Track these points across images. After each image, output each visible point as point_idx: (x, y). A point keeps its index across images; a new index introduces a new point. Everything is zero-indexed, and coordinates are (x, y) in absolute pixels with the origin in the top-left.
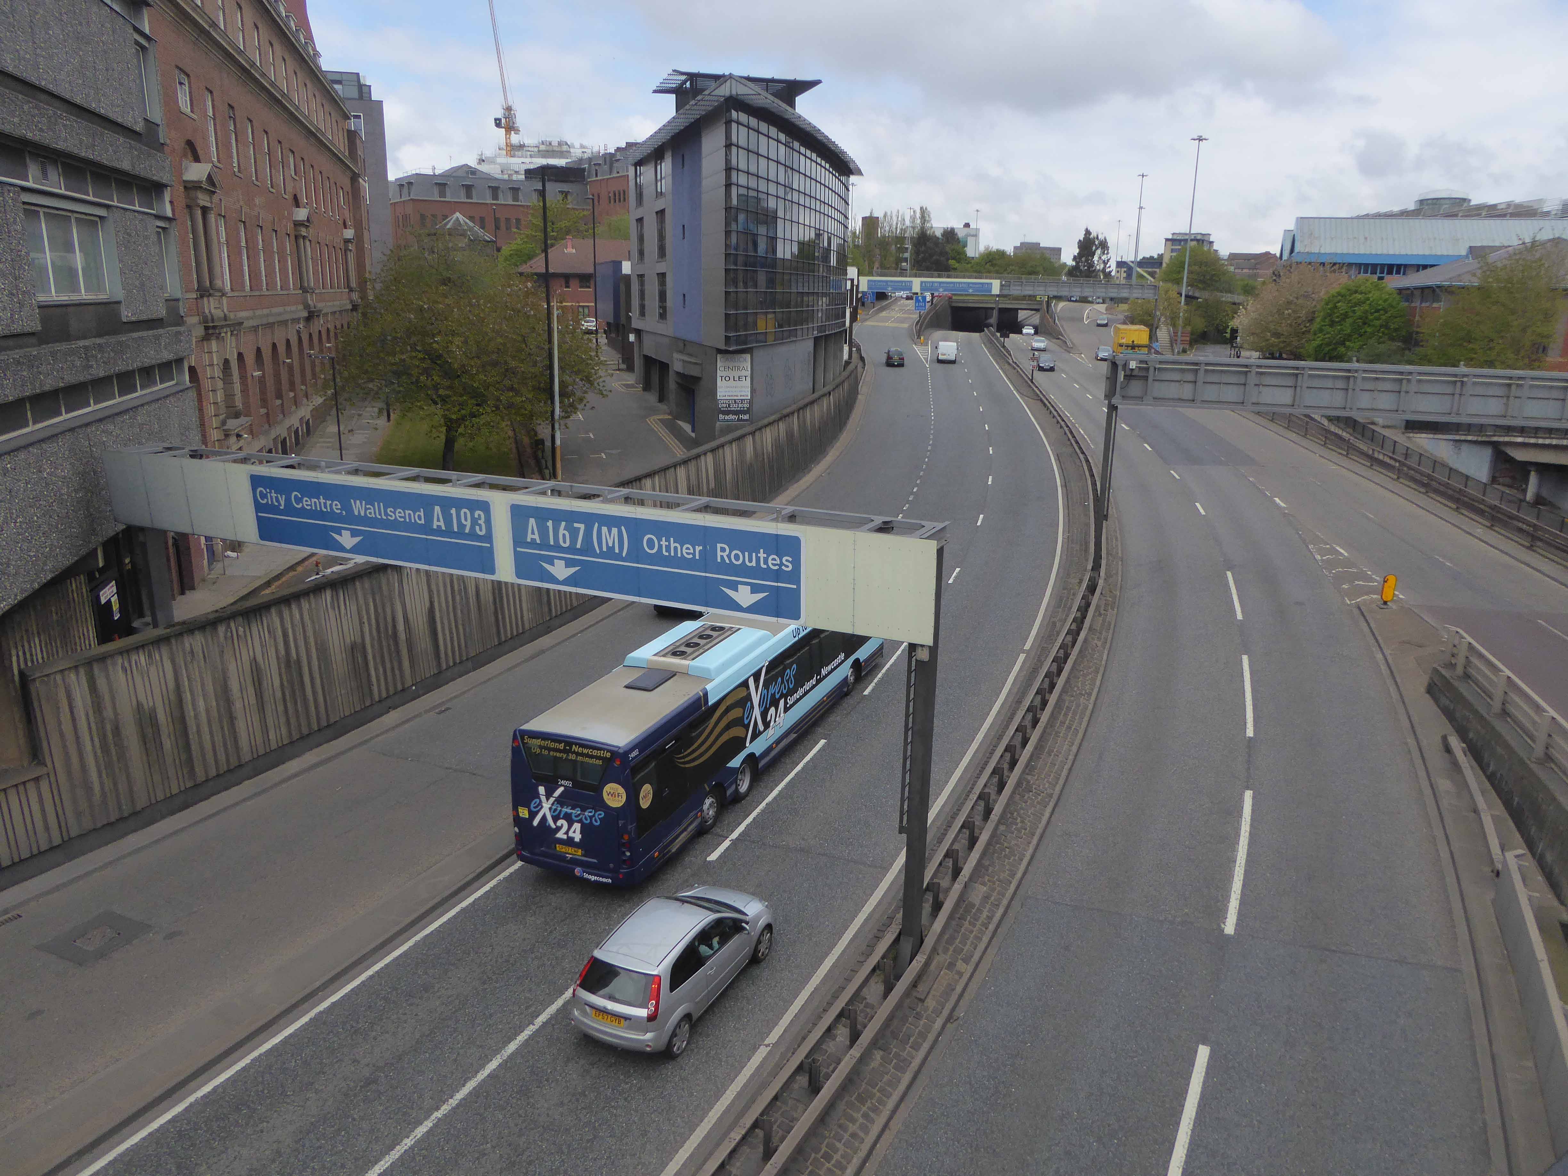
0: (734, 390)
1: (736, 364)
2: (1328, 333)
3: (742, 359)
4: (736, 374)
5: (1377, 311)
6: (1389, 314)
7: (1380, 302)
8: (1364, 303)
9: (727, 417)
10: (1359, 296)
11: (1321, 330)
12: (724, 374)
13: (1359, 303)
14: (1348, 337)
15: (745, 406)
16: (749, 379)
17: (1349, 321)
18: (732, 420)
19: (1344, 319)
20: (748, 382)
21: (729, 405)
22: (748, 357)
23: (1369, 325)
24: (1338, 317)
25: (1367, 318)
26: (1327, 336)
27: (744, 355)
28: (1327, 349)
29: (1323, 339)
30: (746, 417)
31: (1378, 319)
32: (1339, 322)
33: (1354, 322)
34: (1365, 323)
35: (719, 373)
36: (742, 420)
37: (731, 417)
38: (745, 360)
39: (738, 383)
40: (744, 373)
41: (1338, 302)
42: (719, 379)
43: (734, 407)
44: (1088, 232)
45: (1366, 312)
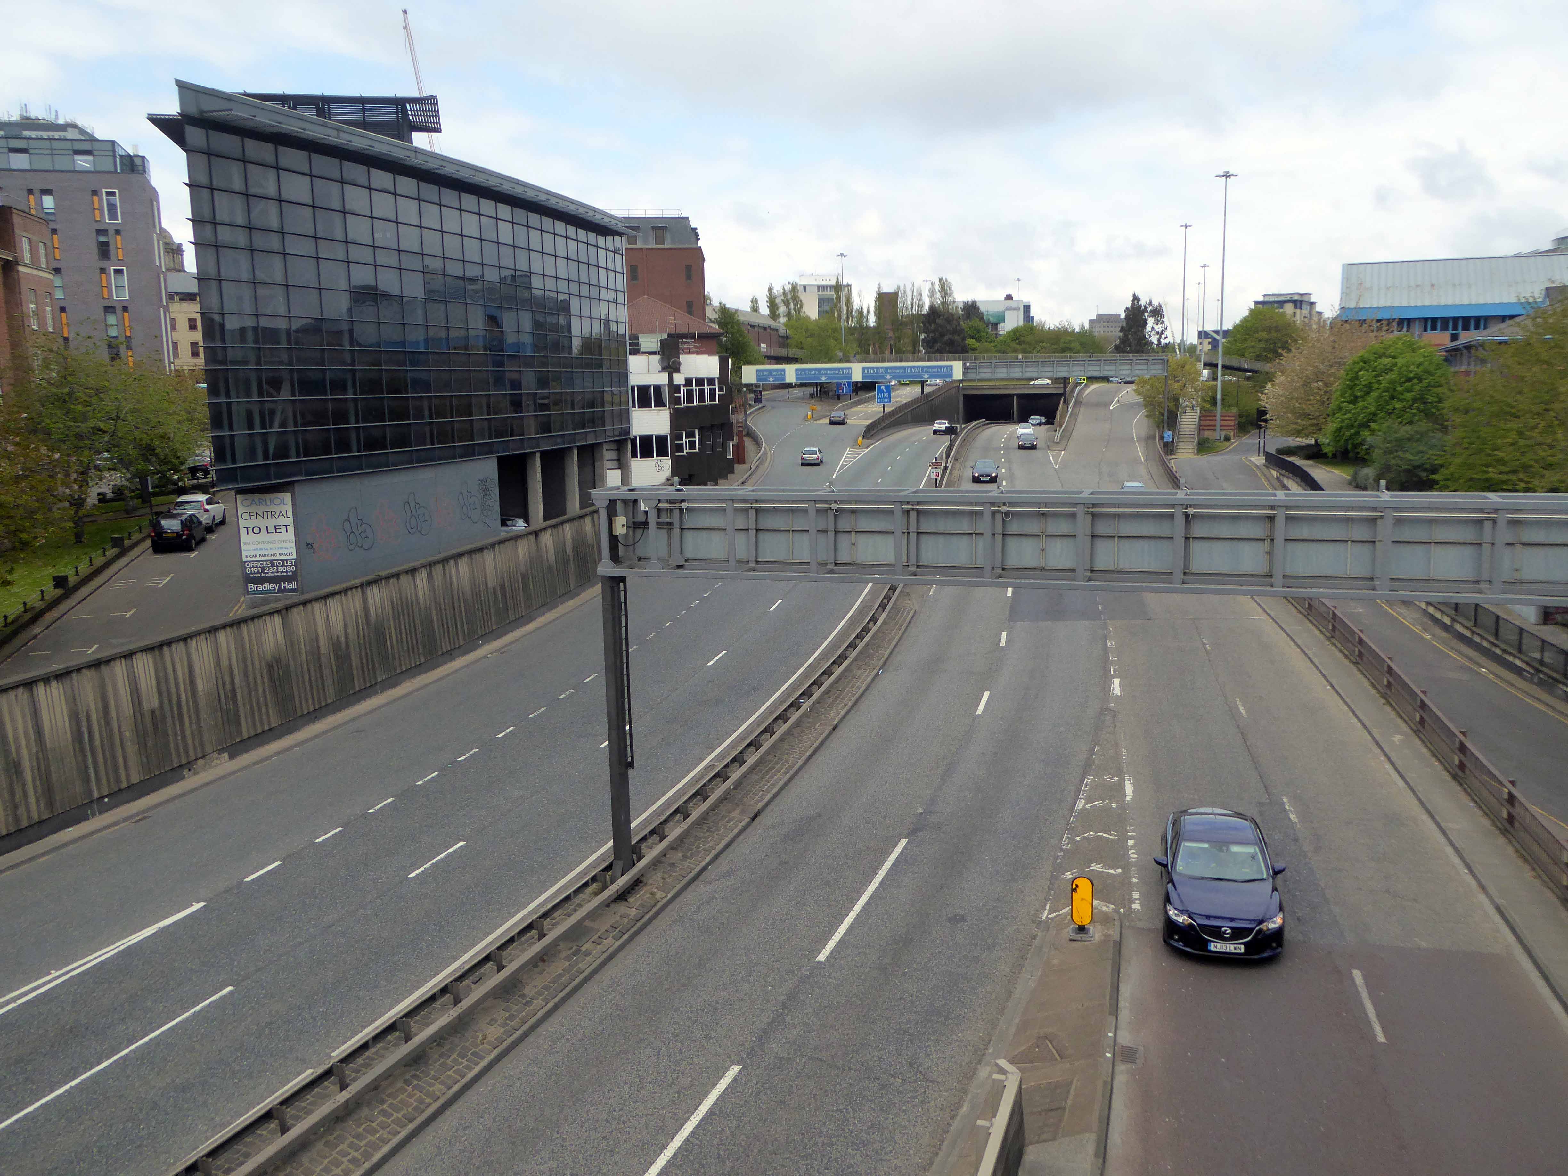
0: (271, 546)
1: (272, 508)
2: (1349, 412)
3: (277, 501)
4: (271, 523)
5: (1409, 380)
6: (1425, 383)
7: (1412, 368)
8: (1392, 370)
9: (261, 587)
10: (1387, 361)
11: (1340, 409)
12: (251, 523)
13: (1388, 370)
14: (1373, 417)
15: (289, 569)
16: (291, 529)
17: (1374, 394)
18: (269, 592)
19: (1368, 393)
20: (291, 534)
21: (263, 569)
22: (287, 497)
23: (1399, 400)
24: (1361, 390)
25: (1395, 390)
26: (1349, 415)
27: (280, 495)
28: (1348, 434)
29: (1343, 421)
30: (293, 585)
31: (1409, 390)
32: (1362, 397)
33: (1380, 397)
34: (1392, 397)
35: (242, 523)
36: (285, 590)
37: (268, 586)
38: (283, 502)
39: (275, 536)
40: (282, 521)
41: (1360, 370)
42: (243, 532)
43: (271, 572)
44: (1136, 298)
45: (1392, 382)
